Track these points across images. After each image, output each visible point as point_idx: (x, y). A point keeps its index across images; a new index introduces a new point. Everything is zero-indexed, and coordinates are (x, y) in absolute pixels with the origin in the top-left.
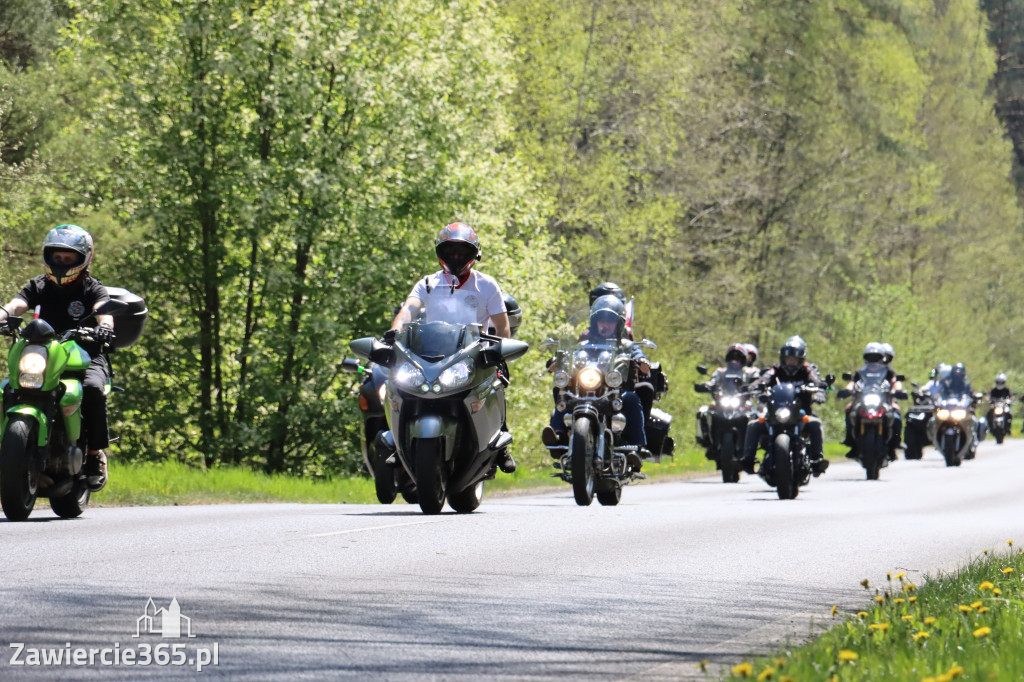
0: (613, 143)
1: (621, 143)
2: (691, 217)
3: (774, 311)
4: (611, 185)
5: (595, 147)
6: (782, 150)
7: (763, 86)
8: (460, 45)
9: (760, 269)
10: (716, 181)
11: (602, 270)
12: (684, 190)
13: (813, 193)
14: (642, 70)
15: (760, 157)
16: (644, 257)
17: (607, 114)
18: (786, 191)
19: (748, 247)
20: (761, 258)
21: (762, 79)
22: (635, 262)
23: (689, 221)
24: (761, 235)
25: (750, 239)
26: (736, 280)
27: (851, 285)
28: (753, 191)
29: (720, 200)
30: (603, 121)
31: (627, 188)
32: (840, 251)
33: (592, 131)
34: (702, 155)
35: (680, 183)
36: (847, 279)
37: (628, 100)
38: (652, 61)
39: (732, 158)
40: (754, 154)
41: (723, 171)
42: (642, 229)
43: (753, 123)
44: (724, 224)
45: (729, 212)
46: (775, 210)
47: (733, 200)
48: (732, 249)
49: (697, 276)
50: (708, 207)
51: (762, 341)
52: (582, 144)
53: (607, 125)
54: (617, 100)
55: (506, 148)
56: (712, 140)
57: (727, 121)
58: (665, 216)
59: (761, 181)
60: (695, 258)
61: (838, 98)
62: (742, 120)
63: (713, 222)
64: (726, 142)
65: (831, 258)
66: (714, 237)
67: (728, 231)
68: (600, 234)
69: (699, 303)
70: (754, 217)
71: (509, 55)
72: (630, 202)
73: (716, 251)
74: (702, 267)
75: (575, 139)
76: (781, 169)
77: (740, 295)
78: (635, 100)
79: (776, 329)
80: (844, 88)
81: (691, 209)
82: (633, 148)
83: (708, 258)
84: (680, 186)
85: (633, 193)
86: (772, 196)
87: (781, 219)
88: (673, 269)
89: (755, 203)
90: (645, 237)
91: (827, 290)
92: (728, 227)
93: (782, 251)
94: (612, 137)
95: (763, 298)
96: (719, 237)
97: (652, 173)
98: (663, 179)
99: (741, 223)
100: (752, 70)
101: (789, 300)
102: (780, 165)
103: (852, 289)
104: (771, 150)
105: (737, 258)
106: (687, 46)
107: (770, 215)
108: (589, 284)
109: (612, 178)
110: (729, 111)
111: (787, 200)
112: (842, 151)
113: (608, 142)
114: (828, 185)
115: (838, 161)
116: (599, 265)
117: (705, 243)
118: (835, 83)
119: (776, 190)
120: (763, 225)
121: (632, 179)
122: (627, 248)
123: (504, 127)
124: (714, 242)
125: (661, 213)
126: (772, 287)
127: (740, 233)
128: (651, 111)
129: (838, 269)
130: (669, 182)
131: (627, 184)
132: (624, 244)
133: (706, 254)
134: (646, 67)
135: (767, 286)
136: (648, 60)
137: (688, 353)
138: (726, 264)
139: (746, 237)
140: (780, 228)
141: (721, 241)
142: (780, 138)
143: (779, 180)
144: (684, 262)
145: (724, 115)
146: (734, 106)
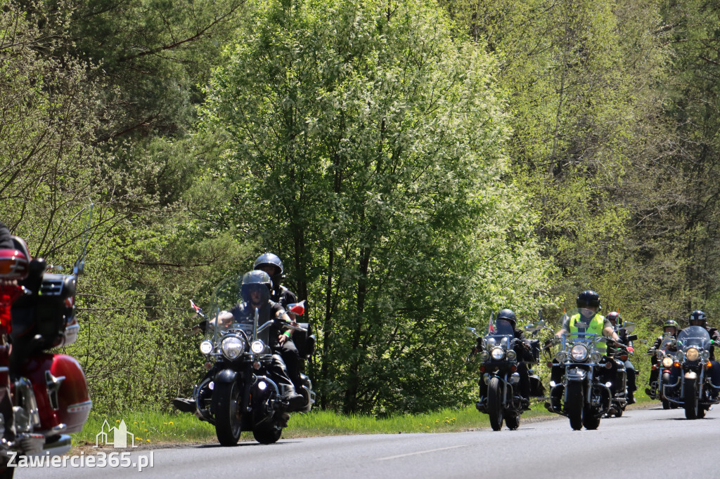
0: (580, 170)
1: (585, 170)
2: (637, 220)
3: (701, 285)
4: (579, 200)
5: (567, 174)
6: (702, 170)
7: (686, 125)
8: (472, 108)
9: (689, 256)
10: (655, 194)
11: (575, 260)
12: (631, 201)
14: (599, 118)
15: (685, 176)
16: (606, 250)
17: (574, 150)
18: (705, 199)
19: (680, 240)
20: (688, 248)
21: (686, 121)
22: (599, 253)
23: (636, 223)
24: (688, 231)
25: (680, 234)
26: (673, 264)
28: (681, 199)
29: (658, 207)
30: (572, 155)
31: (590, 201)
33: (564, 163)
34: (643, 176)
35: (629, 196)
37: (590, 139)
38: (606, 112)
39: (666, 177)
40: (681, 174)
41: (660, 187)
42: (602, 230)
43: (679, 151)
44: (662, 224)
45: (664, 215)
46: (698, 212)
47: (667, 206)
48: (668, 242)
49: (644, 262)
50: (648, 213)
52: (557, 172)
53: (575, 158)
54: (581, 141)
55: (506, 178)
56: (650, 165)
57: (661, 151)
58: (618, 220)
59: (687, 192)
60: (641, 249)
62: (671, 150)
63: (654, 223)
64: (660, 167)
66: (654, 234)
67: (666, 229)
68: (572, 235)
69: (646, 281)
70: (683, 219)
71: (506, 115)
72: (593, 211)
73: (657, 244)
74: (646, 256)
75: (552, 169)
76: (701, 183)
77: (675, 274)
78: (595, 140)
81: (637, 214)
82: (594, 173)
83: (651, 249)
84: (628, 199)
85: (595, 204)
86: (695, 202)
87: (702, 219)
88: (626, 257)
89: (683, 208)
90: (605, 235)
92: (664, 226)
93: (704, 242)
94: (578, 166)
95: (692, 275)
96: (659, 234)
97: (608, 190)
98: (615, 194)
99: (674, 223)
100: (677, 114)
101: (711, 277)
102: (700, 180)
104: (693, 170)
105: (672, 248)
106: (630, 101)
107: (694, 217)
108: (566, 271)
109: (579, 194)
110: (661, 144)
111: (707, 206)
113: (576, 170)
116: (572, 257)
117: (648, 238)
119: (699, 198)
120: (690, 225)
121: (593, 195)
122: (592, 244)
123: (503, 164)
124: (655, 237)
125: (615, 218)
126: (698, 268)
127: (673, 230)
128: (607, 147)
130: (620, 196)
131: (590, 198)
132: (591, 242)
133: (649, 246)
134: (601, 117)
135: (695, 267)
136: (602, 111)
137: (639, 317)
138: (665, 252)
139: (678, 233)
140: (702, 225)
141: (660, 236)
142: (700, 161)
143: (700, 191)
144: (634, 252)
145: (658, 147)
146: (666, 140)
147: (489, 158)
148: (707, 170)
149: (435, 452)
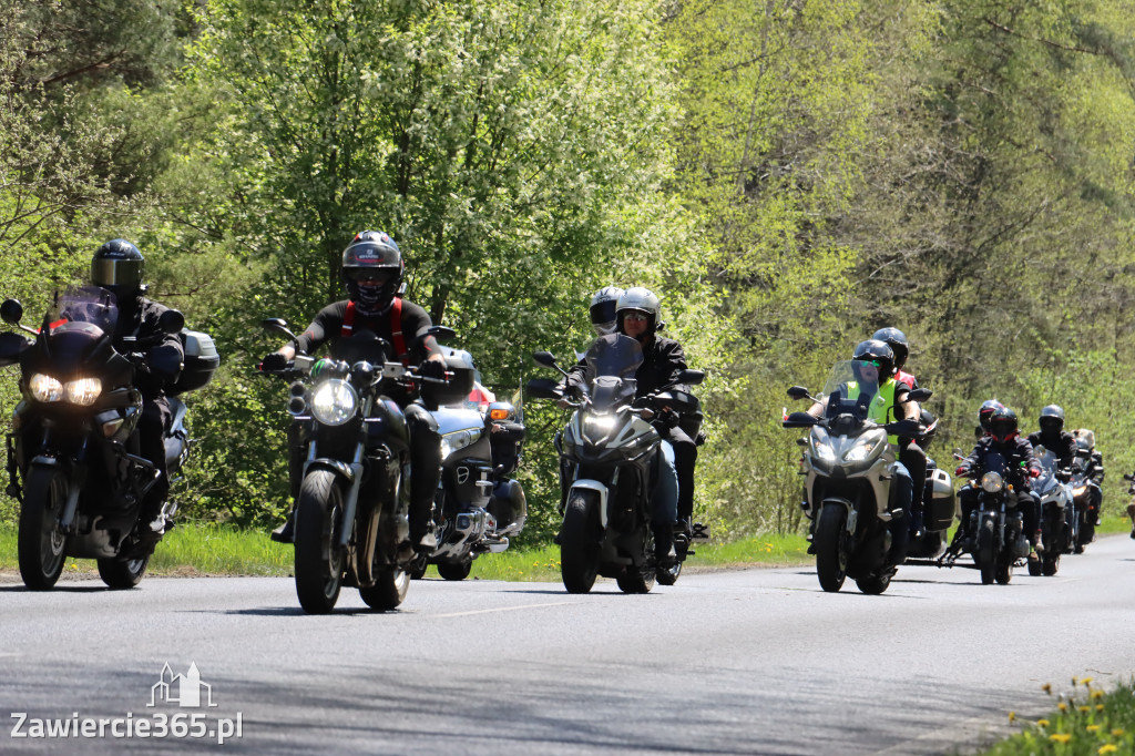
0: (785, 185)
1: (794, 186)
2: (871, 269)
3: (962, 376)
4: (782, 234)
5: (766, 190)
6: (975, 197)
7: (955, 125)
9: (947, 329)
10: (899, 230)
11: (768, 325)
12: (863, 240)
13: (1009, 245)
15: (949, 205)
17: (780, 153)
18: (977, 244)
19: (934, 306)
20: (947, 317)
21: (955, 118)
23: (868, 274)
24: (948, 292)
25: (935, 296)
26: (920, 341)
27: (1049, 349)
28: (940, 242)
29: (904, 252)
30: (775, 161)
31: (800, 237)
32: (1036, 312)
33: (762, 172)
34: (885, 200)
35: (859, 231)
36: (1044, 343)
37: (803, 137)
38: (830, 95)
39: (919, 205)
40: (943, 201)
41: (908, 219)
42: (815, 282)
43: (942, 166)
44: (908, 278)
45: (912, 265)
46: (965, 264)
47: (916, 252)
48: (915, 306)
50: (888, 259)
51: (947, 409)
52: (751, 187)
53: (779, 166)
54: (790, 138)
55: (668, 188)
56: (896, 184)
57: (914, 164)
59: (949, 230)
60: (874, 315)
61: (1040, 141)
62: (930, 163)
63: (896, 275)
64: (911, 188)
65: (1026, 318)
66: (896, 293)
67: (914, 286)
68: (766, 284)
70: (942, 272)
72: (802, 250)
73: (898, 309)
75: (743, 181)
76: (972, 218)
77: (923, 358)
78: (811, 138)
79: (964, 396)
80: (1046, 130)
81: (871, 259)
82: (808, 191)
83: (888, 315)
84: (859, 235)
85: (807, 242)
86: (961, 248)
87: (971, 274)
88: (849, 327)
89: (943, 255)
90: (818, 290)
91: (1021, 354)
92: (912, 282)
93: (971, 310)
94: (784, 179)
95: (950, 361)
96: (902, 293)
97: (828, 220)
98: (836, 226)
99: (927, 278)
100: (943, 108)
101: (978, 365)
102: (971, 213)
103: (1049, 355)
104: (962, 197)
105: (920, 317)
107: (958, 270)
108: (754, 341)
109: (782, 223)
110: (915, 153)
111: (979, 254)
112: (1042, 199)
113: (780, 185)
114: (1025, 237)
115: (1038, 210)
116: (766, 320)
117: (886, 299)
118: (1036, 124)
119: (967, 241)
120: (951, 282)
121: (805, 225)
123: (664, 166)
124: (896, 299)
125: (835, 263)
126: (959, 350)
127: (925, 290)
128: (828, 151)
129: (1033, 331)
130: (847, 230)
131: (799, 231)
132: (796, 296)
133: (886, 311)
135: (954, 349)
138: (910, 322)
139: (932, 293)
140: (970, 284)
141: (904, 297)
142: (973, 183)
143: (970, 230)
144: (863, 318)
145: (910, 158)
146: (921, 147)
147: (644, 155)
148: (983, 198)
149: (525, 610)
